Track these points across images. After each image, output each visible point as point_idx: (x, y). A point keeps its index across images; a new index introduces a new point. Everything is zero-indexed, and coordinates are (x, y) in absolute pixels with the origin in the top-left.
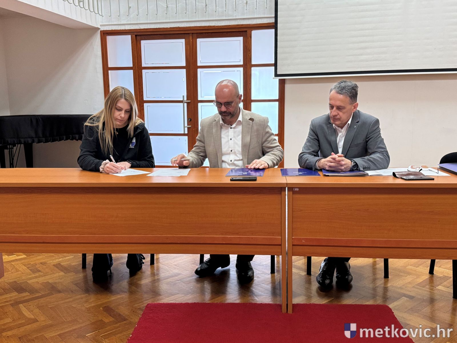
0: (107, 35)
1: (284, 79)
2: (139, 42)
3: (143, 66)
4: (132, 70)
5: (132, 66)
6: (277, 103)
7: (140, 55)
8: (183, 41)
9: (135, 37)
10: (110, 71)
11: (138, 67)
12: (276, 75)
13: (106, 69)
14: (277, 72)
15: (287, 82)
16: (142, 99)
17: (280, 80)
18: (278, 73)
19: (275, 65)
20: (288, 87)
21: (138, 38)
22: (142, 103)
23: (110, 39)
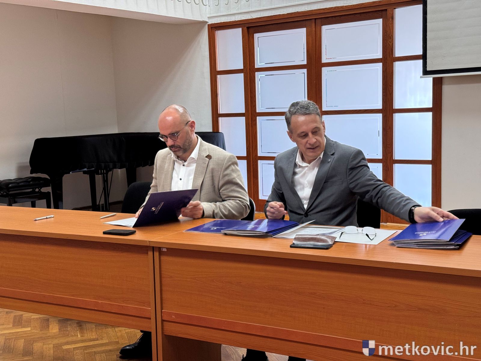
0: (215, 30)
1: (442, 78)
2: (251, 36)
3: (256, 67)
4: (243, 74)
5: (243, 68)
6: (430, 114)
7: (252, 53)
8: (304, 31)
9: (246, 30)
10: (219, 76)
11: (250, 69)
12: (426, 72)
13: (214, 73)
14: (426, 67)
15: (444, 81)
16: (254, 112)
17: (434, 79)
18: (428, 69)
19: (424, 57)
20: (447, 89)
21: (251, 30)
22: (254, 116)
23: (220, 34)
